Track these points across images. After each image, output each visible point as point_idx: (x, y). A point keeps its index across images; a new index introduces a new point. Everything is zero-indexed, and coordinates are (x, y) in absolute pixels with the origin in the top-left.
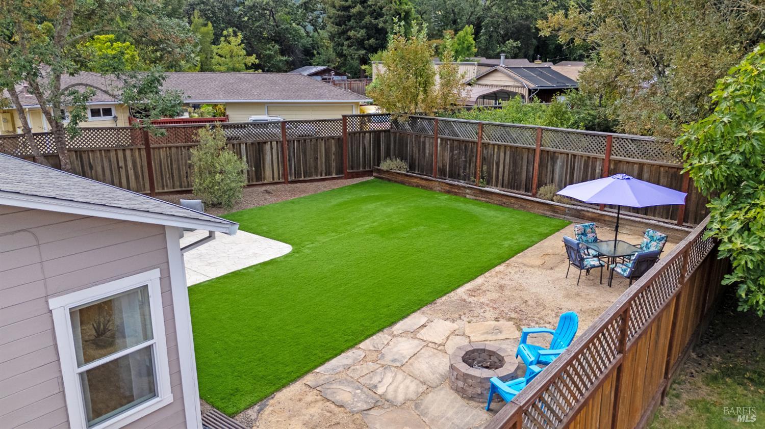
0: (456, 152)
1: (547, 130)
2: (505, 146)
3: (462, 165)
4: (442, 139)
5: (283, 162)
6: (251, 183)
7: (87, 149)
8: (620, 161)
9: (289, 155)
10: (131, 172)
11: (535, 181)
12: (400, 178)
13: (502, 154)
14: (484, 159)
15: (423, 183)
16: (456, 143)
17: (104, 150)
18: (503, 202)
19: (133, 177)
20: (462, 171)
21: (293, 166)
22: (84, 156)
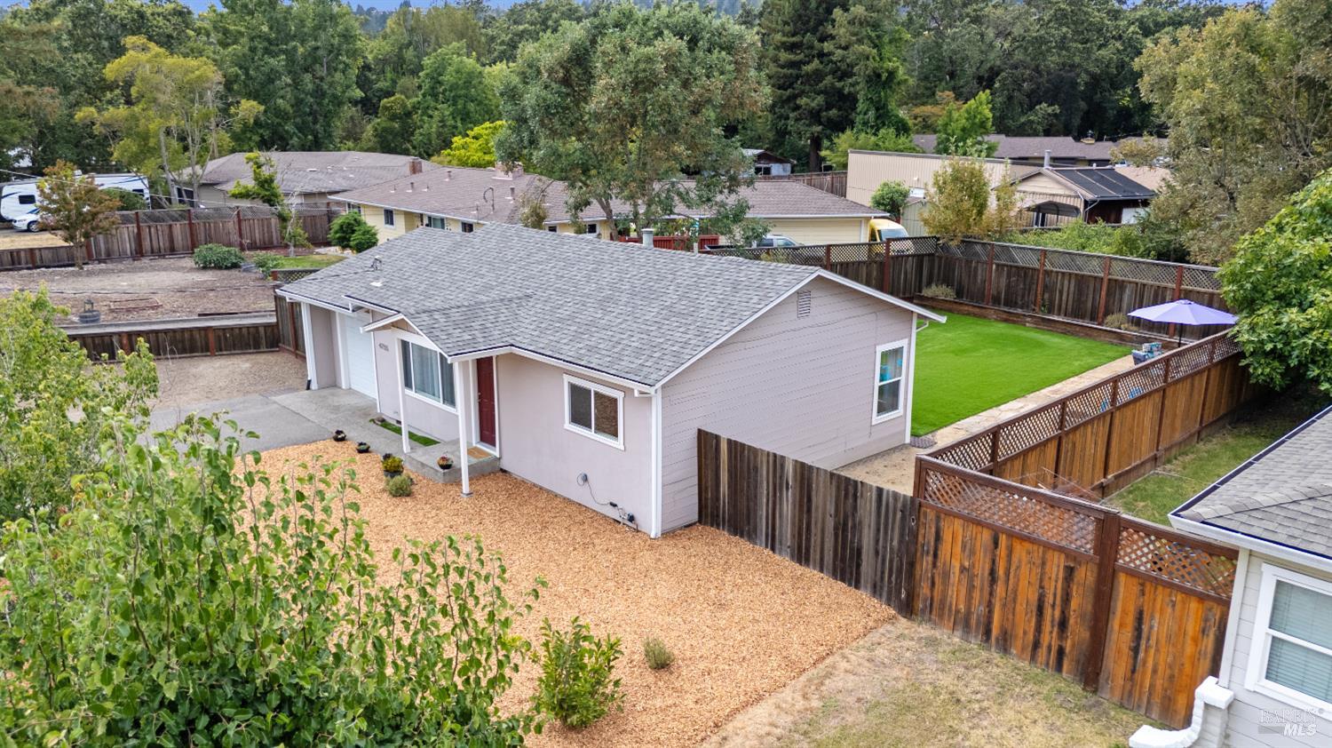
0: (1013, 279)
1: (1116, 259)
2: (1070, 274)
3: (1020, 293)
4: (998, 265)
8: (1191, 291)
11: (1102, 310)
12: (947, 306)
13: (1066, 282)
14: (1046, 287)
16: (1014, 269)
20: (1019, 298)
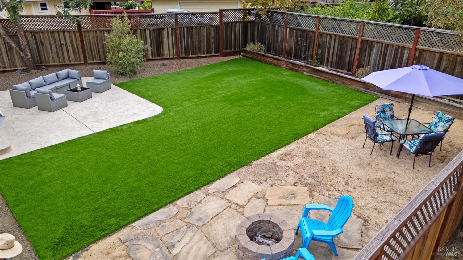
0: (299, 39)
1: (368, 23)
2: (335, 35)
3: (303, 49)
4: (290, 29)
5: (176, 43)
6: (154, 58)
7: (38, 31)
8: (424, 50)
9: (181, 38)
10: (70, 48)
11: (356, 63)
12: (259, 57)
13: (333, 42)
14: (319, 45)
15: (275, 61)
16: (300, 32)
17: (50, 32)
18: (329, 78)
19: (72, 52)
20: (303, 53)
21: (183, 46)
22: (37, 36)
